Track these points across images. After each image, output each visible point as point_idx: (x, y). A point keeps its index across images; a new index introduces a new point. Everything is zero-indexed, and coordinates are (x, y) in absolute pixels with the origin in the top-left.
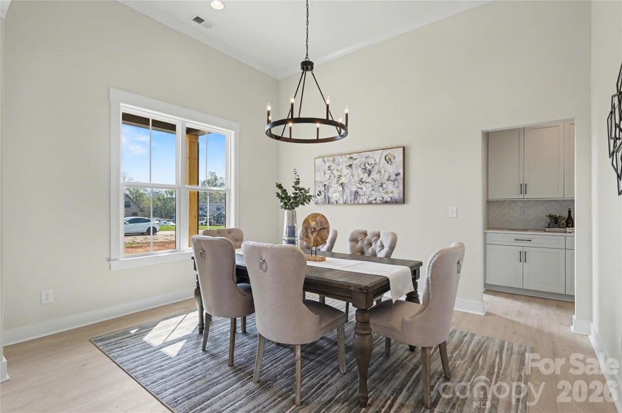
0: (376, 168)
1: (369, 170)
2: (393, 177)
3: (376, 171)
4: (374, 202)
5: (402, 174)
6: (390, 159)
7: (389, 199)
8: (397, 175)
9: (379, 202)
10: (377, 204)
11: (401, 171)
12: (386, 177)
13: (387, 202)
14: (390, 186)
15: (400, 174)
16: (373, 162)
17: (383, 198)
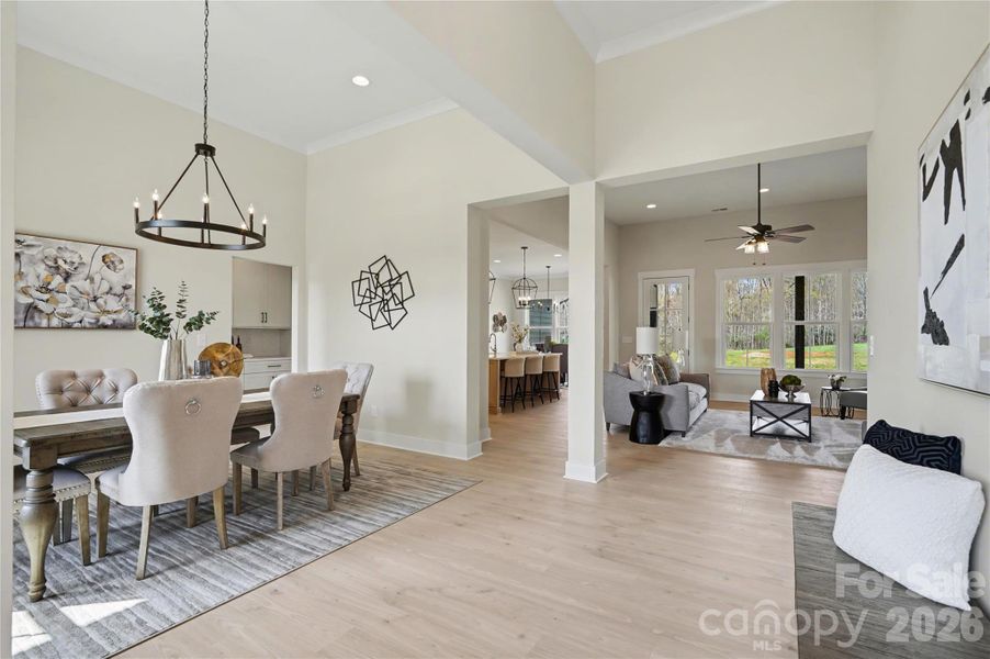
0: (84, 271)
1: (67, 273)
2: (118, 290)
3: (83, 276)
4: (76, 325)
5: (134, 287)
6: (113, 262)
7: (110, 323)
8: (125, 288)
9: (88, 326)
10: (85, 328)
11: (132, 282)
12: (105, 287)
13: (105, 327)
14: (113, 304)
15: (130, 287)
16: (76, 260)
17: (98, 321)
